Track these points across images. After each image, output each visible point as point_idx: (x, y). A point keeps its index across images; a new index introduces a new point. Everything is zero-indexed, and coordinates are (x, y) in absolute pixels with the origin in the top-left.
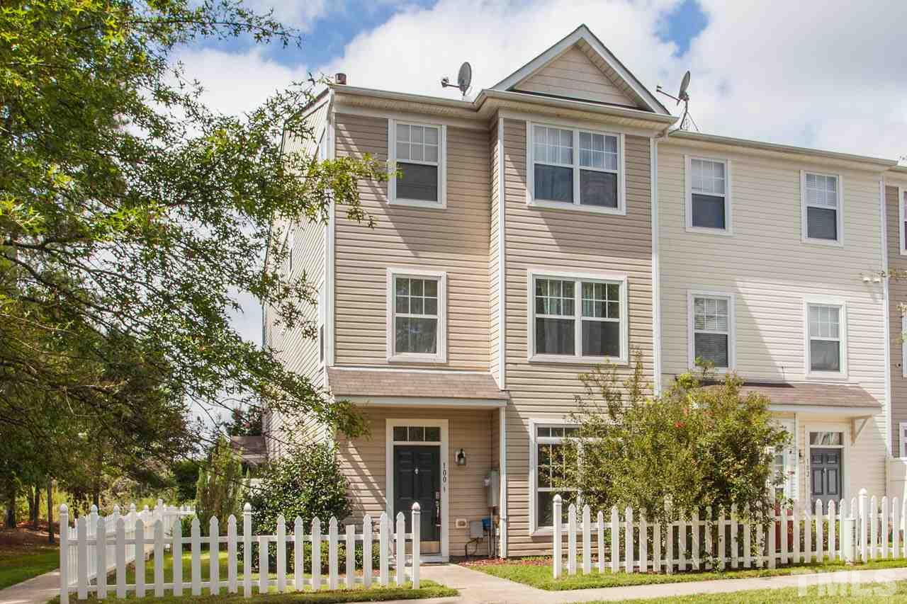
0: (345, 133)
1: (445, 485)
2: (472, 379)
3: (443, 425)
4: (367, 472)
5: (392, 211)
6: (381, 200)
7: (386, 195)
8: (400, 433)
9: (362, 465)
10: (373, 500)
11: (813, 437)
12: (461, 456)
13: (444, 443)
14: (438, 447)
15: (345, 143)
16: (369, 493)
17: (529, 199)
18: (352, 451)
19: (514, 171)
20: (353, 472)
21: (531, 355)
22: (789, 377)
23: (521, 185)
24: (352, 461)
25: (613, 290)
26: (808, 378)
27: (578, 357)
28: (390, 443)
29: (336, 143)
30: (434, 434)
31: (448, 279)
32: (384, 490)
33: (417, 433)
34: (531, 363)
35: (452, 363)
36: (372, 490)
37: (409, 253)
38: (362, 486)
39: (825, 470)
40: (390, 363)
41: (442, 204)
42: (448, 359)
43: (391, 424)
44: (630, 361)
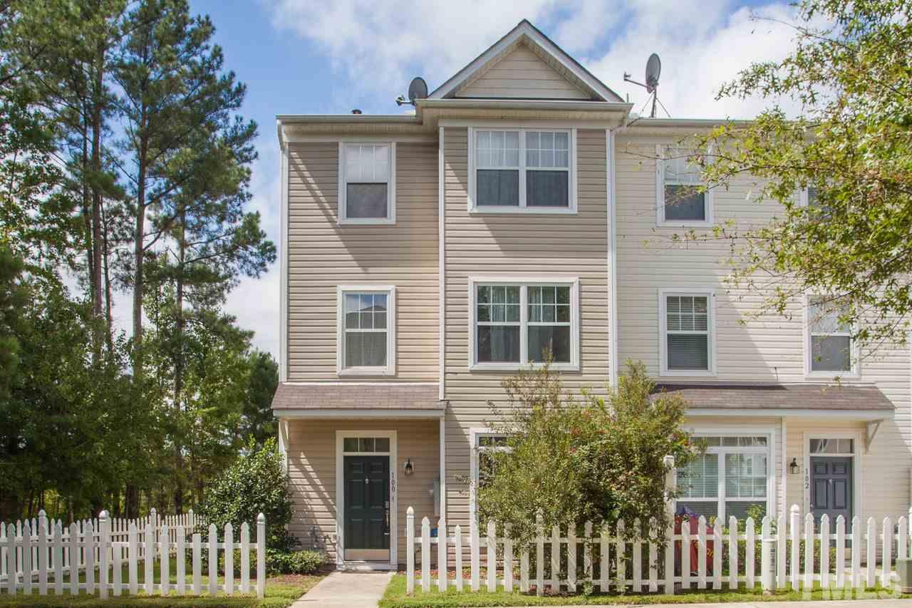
0: (299, 161)
1: (393, 494)
2: (417, 390)
3: (392, 435)
4: (318, 481)
5: (342, 231)
6: (331, 221)
7: (337, 215)
8: (349, 444)
9: (313, 475)
10: (324, 508)
11: (814, 444)
12: (409, 466)
13: (393, 453)
14: (388, 458)
15: (298, 170)
16: (320, 501)
17: (471, 206)
18: (304, 461)
19: (455, 180)
20: (305, 481)
21: (471, 363)
22: (783, 378)
23: (463, 193)
24: (304, 471)
25: (563, 293)
26: (806, 379)
27: (523, 364)
28: (340, 453)
29: (289, 171)
30: (384, 444)
31: (397, 292)
32: (334, 499)
33: (367, 443)
34: (473, 372)
35: (401, 375)
36: (323, 498)
37: (359, 270)
38: (313, 495)
39: (831, 481)
40: (341, 377)
41: (391, 219)
42: (397, 371)
43: (341, 435)
44: (581, 367)
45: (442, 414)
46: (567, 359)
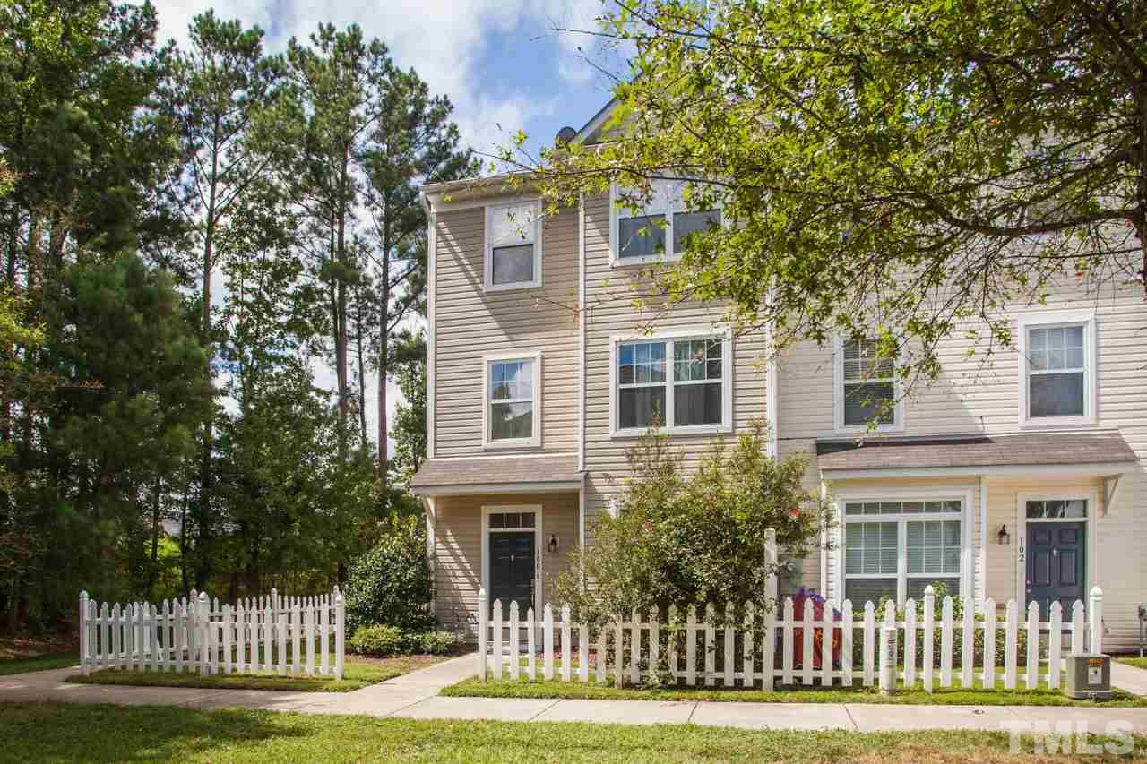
0: (446, 231)
1: (538, 572)
2: (559, 461)
3: (537, 510)
4: (464, 559)
5: (491, 300)
6: (477, 290)
7: (482, 283)
8: (496, 520)
9: (459, 553)
10: (469, 586)
12: (554, 542)
13: (538, 529)
14: (533, 533)
15: (445, 240)
16: (465, 580)
17: (612, 259)
18: (451, 539)
19: (597, 232)
20: (451, 559)
21: (613, 430)
22: (992, 428)
23: (604, 246)
24: (450, 549)
25: (714, 348)
26: (1022, 428)
27: (670, 428)
28: (485, 529)
29: (437, 242)
30: (529, 519)
31: (543, 358)
32: (479, 577)
33: (513, 519)
34: (614, 439)
35: (546, 446)
36: (468, 576)
37: (505, 338)
38: (459, 573)
39: (1055, 552)
40: (486, 450)
41: (538, 281)
42: (542, 442)
43: (487, 511)
44: (734, 428)
45: (581, 486)
46: (719, 420)
